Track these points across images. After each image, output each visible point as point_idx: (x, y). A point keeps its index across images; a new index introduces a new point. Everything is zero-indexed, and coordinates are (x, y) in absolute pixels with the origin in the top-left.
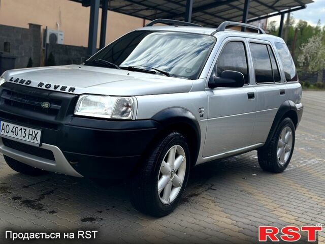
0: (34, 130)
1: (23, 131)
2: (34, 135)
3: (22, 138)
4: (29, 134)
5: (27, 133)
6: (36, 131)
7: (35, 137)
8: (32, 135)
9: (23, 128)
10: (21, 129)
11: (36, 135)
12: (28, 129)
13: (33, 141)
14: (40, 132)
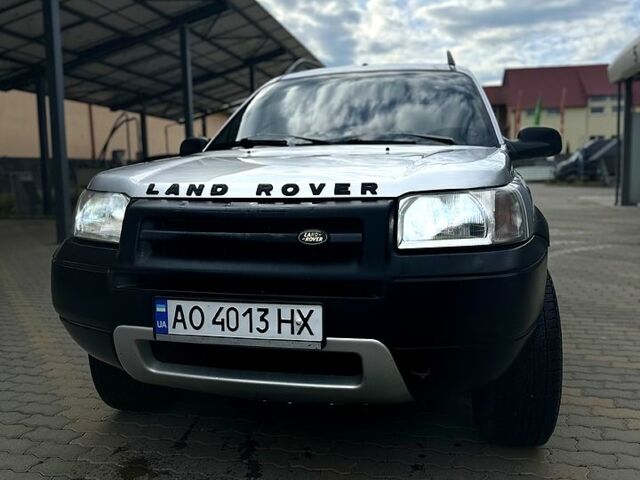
0: (295, 307)
1: (257, 315)
2: (298, 319)
3: (256, 335)
4: (280, 321)
5: (272, 317)
6: (305, 310)
7: (305, 324)
8: (291, 322)
9: (254, 307)
10: (250, 311)
11: (305, 320)
12: (273, 309)
13: (295, 337)
14: (318, 311)
